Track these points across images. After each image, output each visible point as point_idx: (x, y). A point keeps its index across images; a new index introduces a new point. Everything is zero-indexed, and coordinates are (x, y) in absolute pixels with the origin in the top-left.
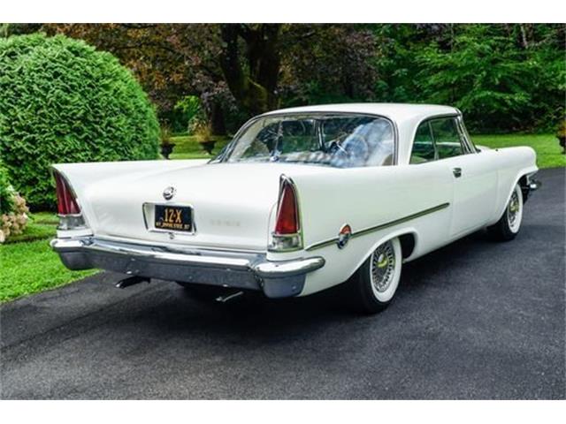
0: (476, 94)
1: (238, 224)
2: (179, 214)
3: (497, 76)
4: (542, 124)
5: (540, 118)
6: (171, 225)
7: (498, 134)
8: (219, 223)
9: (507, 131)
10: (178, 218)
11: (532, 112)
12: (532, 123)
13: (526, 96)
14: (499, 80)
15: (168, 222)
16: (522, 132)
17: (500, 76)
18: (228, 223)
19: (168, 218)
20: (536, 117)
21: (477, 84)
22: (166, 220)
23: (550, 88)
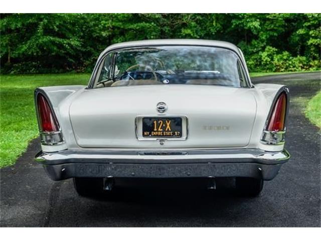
0: (40, 38)
1: (228, 128)
2: (168, 124)
3: (55, 23)
4: (89, 64)
5: (88, 60)
6: (160, 133)
7: (55, 73)
8: (211, 128)
9: (61, 70)
10: (168, 127)
11: (81, 55)
12: (81, 64)
13: (80, 41)
14: (57, 27)
15: (157, 131)
16: (74, 71)
17: (58, 24)
18: (219, 128)
19: (158, 128)
20: (84, 59)
21: (40, 30)
22: (155, 130)
23: (95, 35)
